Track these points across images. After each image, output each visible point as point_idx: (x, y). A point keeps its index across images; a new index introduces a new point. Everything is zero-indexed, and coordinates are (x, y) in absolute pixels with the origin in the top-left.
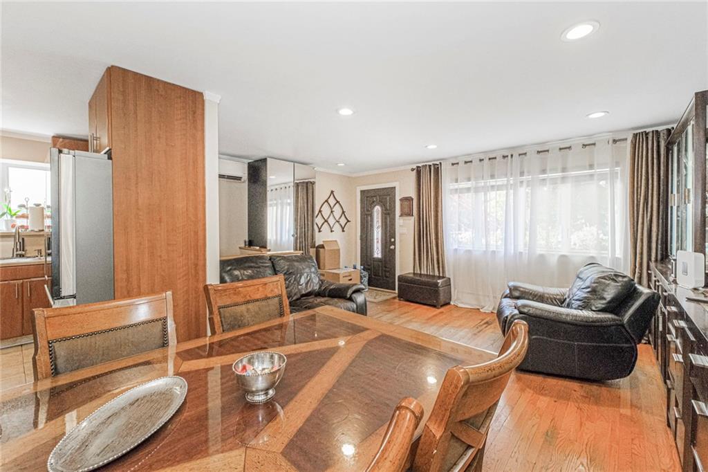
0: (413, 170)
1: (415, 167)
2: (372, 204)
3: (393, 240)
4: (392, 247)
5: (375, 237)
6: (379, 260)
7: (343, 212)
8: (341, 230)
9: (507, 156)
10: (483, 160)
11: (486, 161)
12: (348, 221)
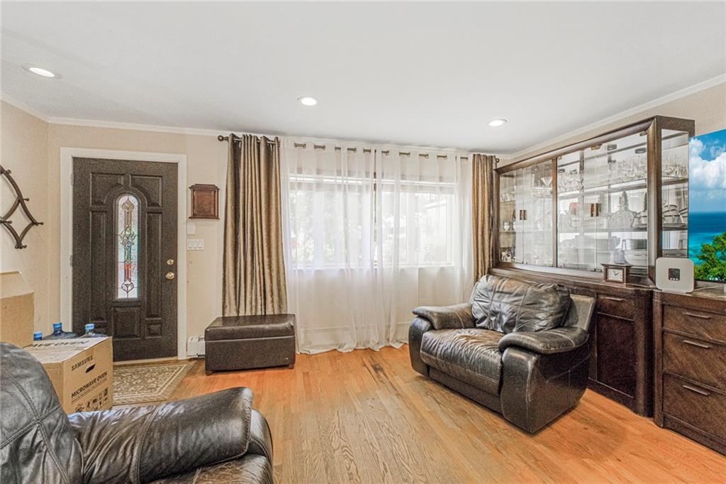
0: (221, 139)
1: (227, 134)
2: (116, 190)
3: (171, 262)
4: (170, 275)
5: (121, 257)
6: (128, 303)
7: (20, 201)
8: (11, 243)
9: (370, 151)
10: (340, 149)
11: (344, 151)
12: (34, 223)
